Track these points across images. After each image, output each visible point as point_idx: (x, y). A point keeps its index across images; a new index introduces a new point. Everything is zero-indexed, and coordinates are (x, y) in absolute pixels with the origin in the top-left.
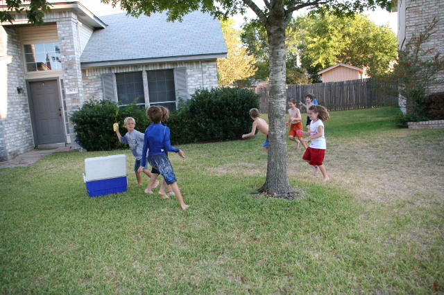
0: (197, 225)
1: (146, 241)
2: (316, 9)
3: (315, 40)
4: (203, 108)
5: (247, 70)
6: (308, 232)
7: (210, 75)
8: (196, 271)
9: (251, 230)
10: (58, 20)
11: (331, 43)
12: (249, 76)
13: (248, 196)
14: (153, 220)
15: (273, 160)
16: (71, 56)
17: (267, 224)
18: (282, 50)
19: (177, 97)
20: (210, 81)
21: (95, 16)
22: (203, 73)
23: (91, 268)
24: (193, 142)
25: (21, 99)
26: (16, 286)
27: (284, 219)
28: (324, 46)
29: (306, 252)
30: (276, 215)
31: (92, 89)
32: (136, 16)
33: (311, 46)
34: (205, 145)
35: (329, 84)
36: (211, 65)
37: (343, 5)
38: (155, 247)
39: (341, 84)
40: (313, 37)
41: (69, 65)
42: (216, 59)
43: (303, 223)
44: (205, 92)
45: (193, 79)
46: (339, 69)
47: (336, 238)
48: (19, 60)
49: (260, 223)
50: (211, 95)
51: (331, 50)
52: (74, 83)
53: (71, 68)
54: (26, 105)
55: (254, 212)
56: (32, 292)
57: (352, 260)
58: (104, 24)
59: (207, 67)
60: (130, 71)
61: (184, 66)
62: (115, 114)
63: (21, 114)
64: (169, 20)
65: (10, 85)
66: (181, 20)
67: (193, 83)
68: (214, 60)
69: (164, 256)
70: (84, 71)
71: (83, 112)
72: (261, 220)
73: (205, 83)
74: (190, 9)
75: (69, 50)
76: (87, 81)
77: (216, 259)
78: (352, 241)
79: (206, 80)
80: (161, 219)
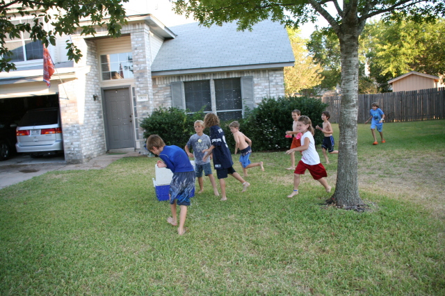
0: (265, 234)
1: (214, 246)
2: (391, 15)
3: (385, 47)
4: (269, 116)
5: (313, 79)
6: (380, 247)
7: (277, 83)
8: (265, 279)
9: (319, 242)
10: (131, 31)
11: (403, 50)
12: (315, 85)
13: (317, 207)
14: (221, 226)
15: (343, 171)
16: (142, 65)
17: (336, 236)
18: (355, 58)
19: (243, 106)
20: (277, 90)
21: (165, 27)
22: (270, 81)
23: (161, 270)
24: (259, 151)
25: (97, 106)
26: (94, 280)
27: (354, 232)
28: (395, 54)
29: (378, 267)
30: (346, 227)
31: (161, 97)
32: (208, 26)
33: (380, 54)
34: (270, 154)
35: (400, 94)
36: (278, 74)
37: (422, 10)
38: (223, 253)
39: (414, 93)
40: (383, 44)
41: (141, 73)
42: (283, 68)
43: (374, 237)
44: (272, 101)
45: (260, 87)
46: (411, 78)
47: (411, 255)
48: (96, 70)
49: (329, 235)
50: (277, 104)
51: (403, 58)
52: (144, 91)
53: (142, 77)
54: (100, 112)
55: (323, 223)
56: (108, 287)
57: (431, 280)
58: (174, 34)
59: (274, 75)
60: (198, 79)
61: (251, 75)
62: (183, 121)
63: (96, 120)
64: (239, 29)
65: (87, 92)
66: (250, 29)
67: (260, 92)
68: (281, 69)
69: (232, 262)
70: (154, 79)
71: (152, 118)
72: (330, 232)
73: (271, 92)
74: (260, 19)
75: (141, 60)
76: (157, 89)
77: (284, 268)
78: (430, 260)
79: (273, 89)
80: (228, 226)
